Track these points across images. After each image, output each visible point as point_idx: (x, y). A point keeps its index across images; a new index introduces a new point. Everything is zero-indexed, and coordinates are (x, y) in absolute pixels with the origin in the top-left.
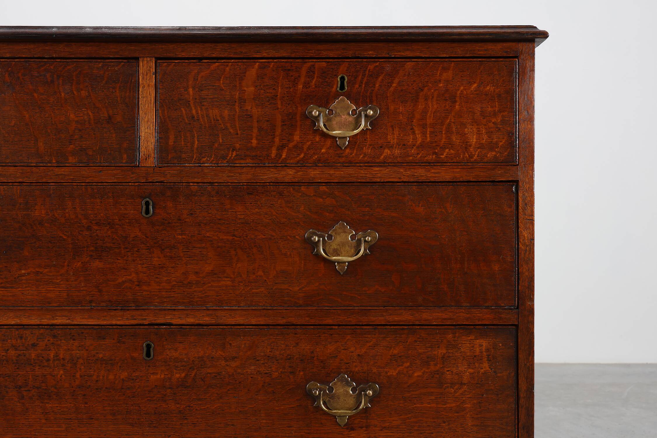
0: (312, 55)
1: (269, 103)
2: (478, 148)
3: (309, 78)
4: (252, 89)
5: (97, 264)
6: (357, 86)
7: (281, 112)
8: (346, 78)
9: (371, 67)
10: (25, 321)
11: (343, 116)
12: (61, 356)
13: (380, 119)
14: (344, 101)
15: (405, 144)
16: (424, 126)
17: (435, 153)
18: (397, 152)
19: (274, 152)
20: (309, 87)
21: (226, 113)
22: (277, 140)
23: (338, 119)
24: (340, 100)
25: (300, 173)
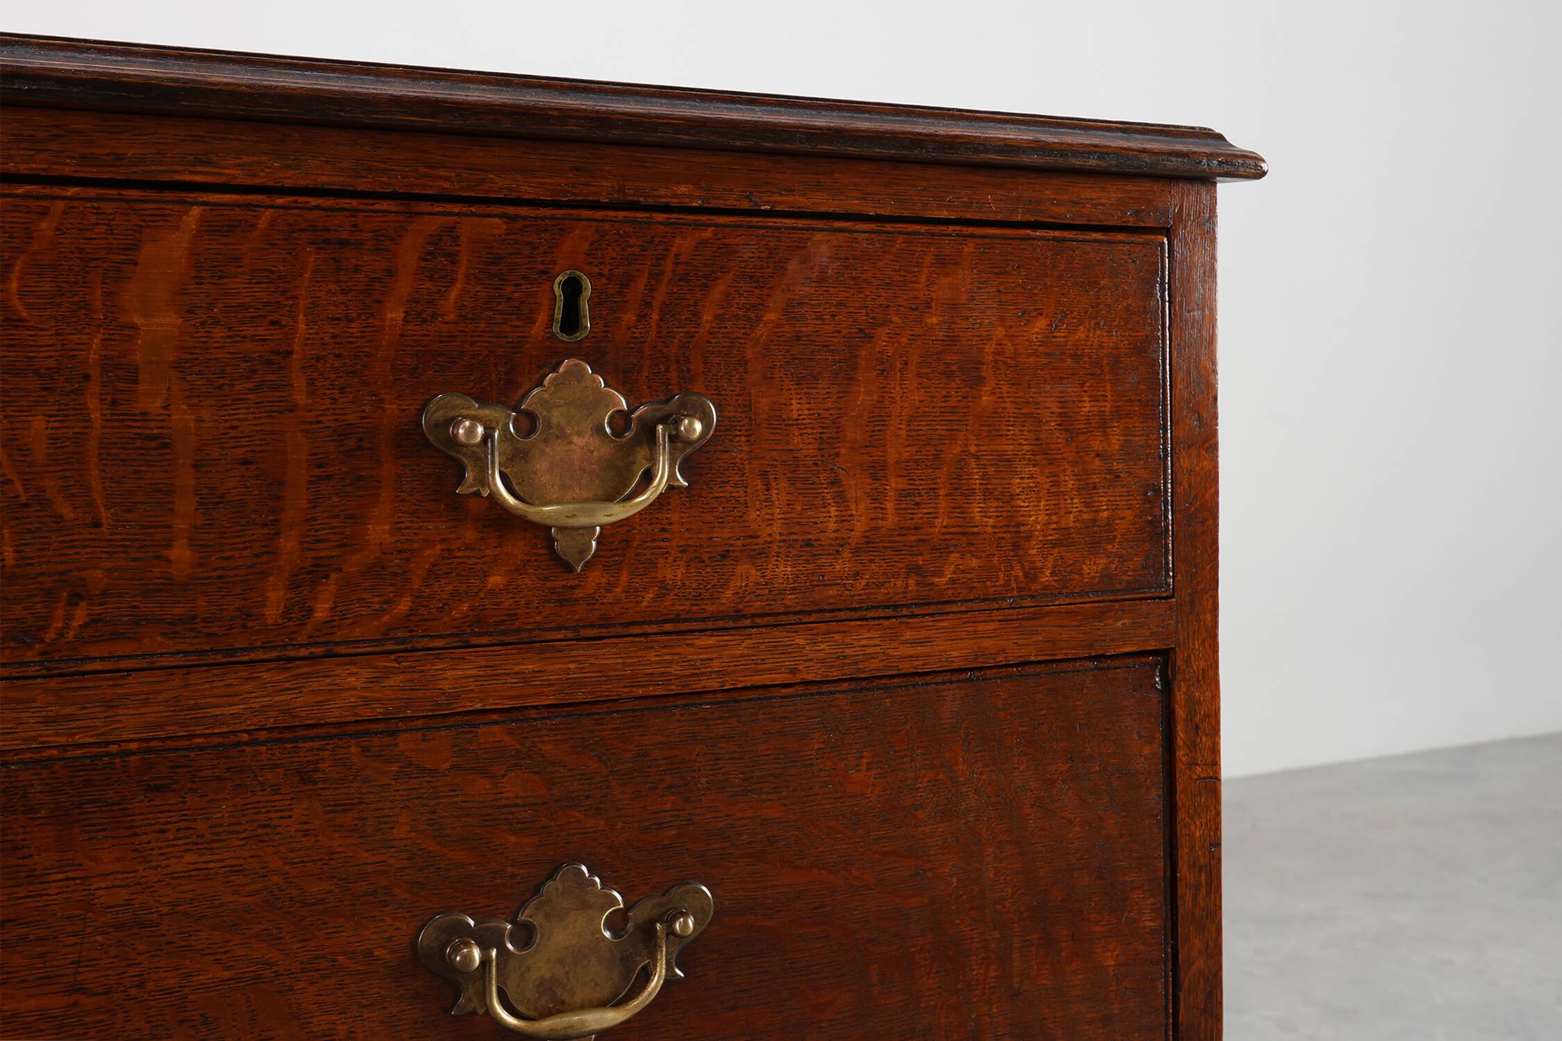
0: (446, 185)
1: (251, 386)
2: (1054, 544)
3: (431, 279)
4: (169, 321)
6: (629, 317)
7: (310, 423)
8: (587, 285)
9: (683, 244)
11: (575, 439)
13: (720, 448)
14: (579, 375)
15: (810, 540)
16: (877, 471)
17: (919, 572)
18: (782, 570)
19: (275, 598)
20: (434, 317)
21: (39, 427)
22: (289, 544)
23: (556, 451)
24: (565, 372)
25: (395, 681)
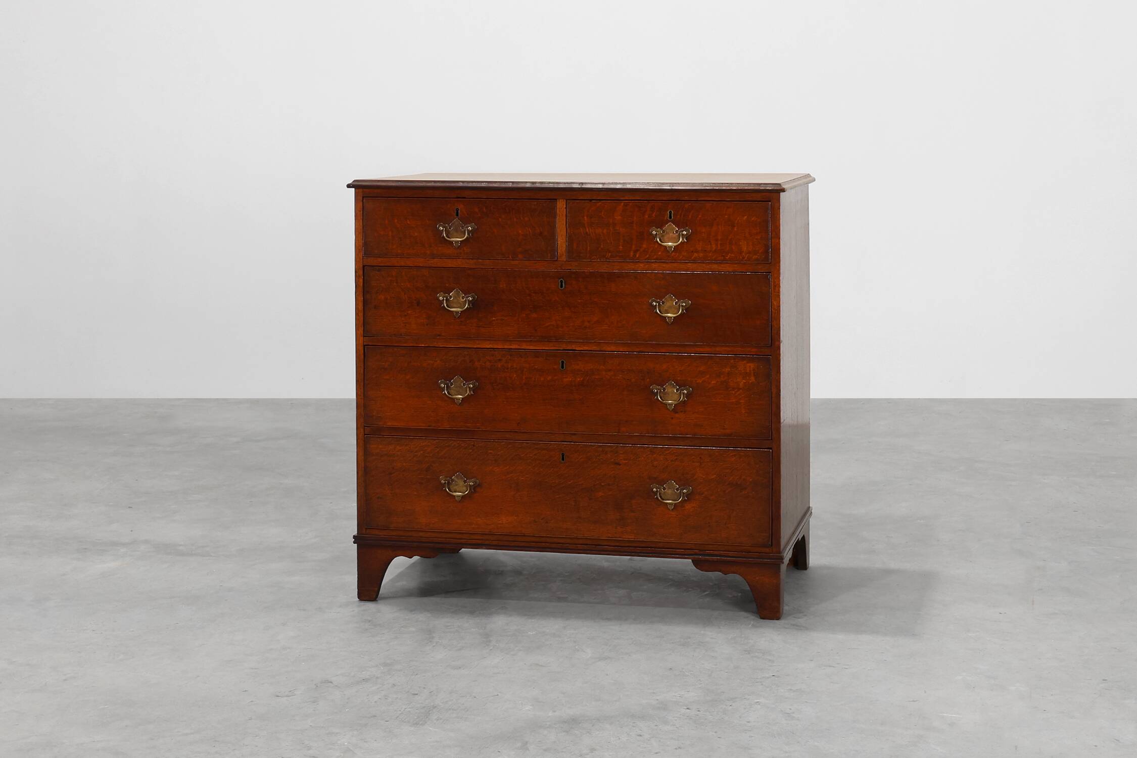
0: (653, 198)
1: (629, 226)
2: (747, 253)
3: (652, 211)
4: (620, 218)
5: (534, 315)
6: (679, 216)
7: (636, 231)
8: (672, 212)
9: (686, 206)
10: (495, 347)
11: (670, 234)
12: (515, 366)
13: (691, 237)
14: (671, 225)
15: (705, 250)
16: (717, 240)
17: (723, 256)
18: (701, 255)
19: (632, 253)
20: (652, 217)
21: (605, 231)
22: (633, 247)
23: (668, 236)
24: (669, 224)
25: (647, 266)
